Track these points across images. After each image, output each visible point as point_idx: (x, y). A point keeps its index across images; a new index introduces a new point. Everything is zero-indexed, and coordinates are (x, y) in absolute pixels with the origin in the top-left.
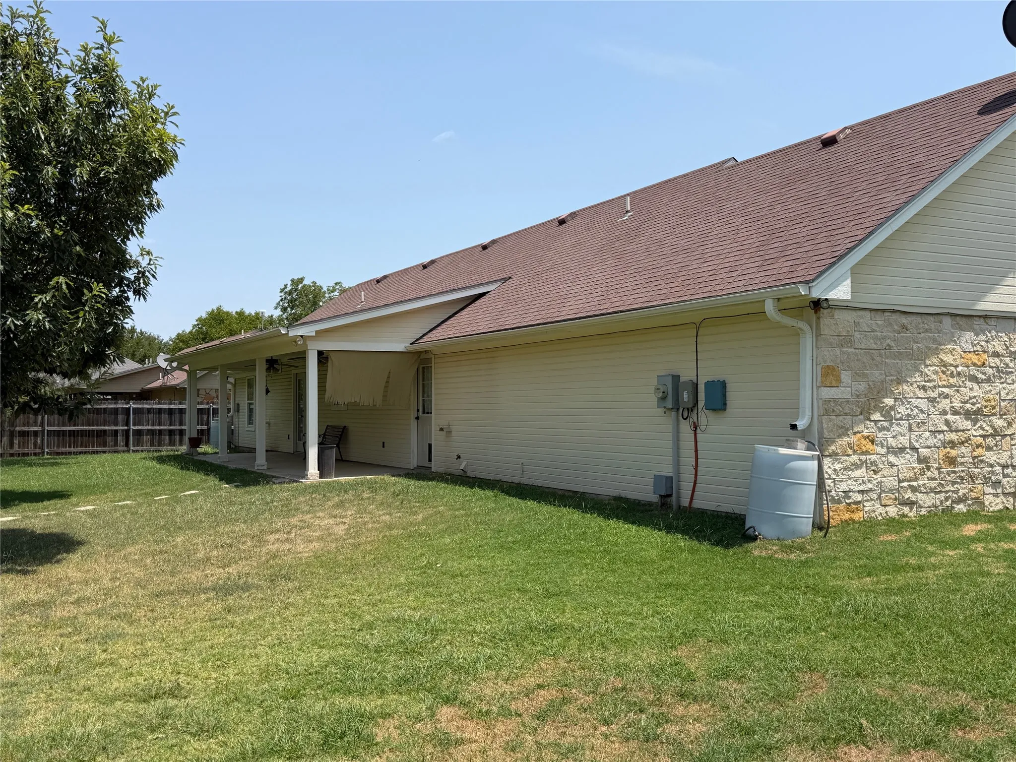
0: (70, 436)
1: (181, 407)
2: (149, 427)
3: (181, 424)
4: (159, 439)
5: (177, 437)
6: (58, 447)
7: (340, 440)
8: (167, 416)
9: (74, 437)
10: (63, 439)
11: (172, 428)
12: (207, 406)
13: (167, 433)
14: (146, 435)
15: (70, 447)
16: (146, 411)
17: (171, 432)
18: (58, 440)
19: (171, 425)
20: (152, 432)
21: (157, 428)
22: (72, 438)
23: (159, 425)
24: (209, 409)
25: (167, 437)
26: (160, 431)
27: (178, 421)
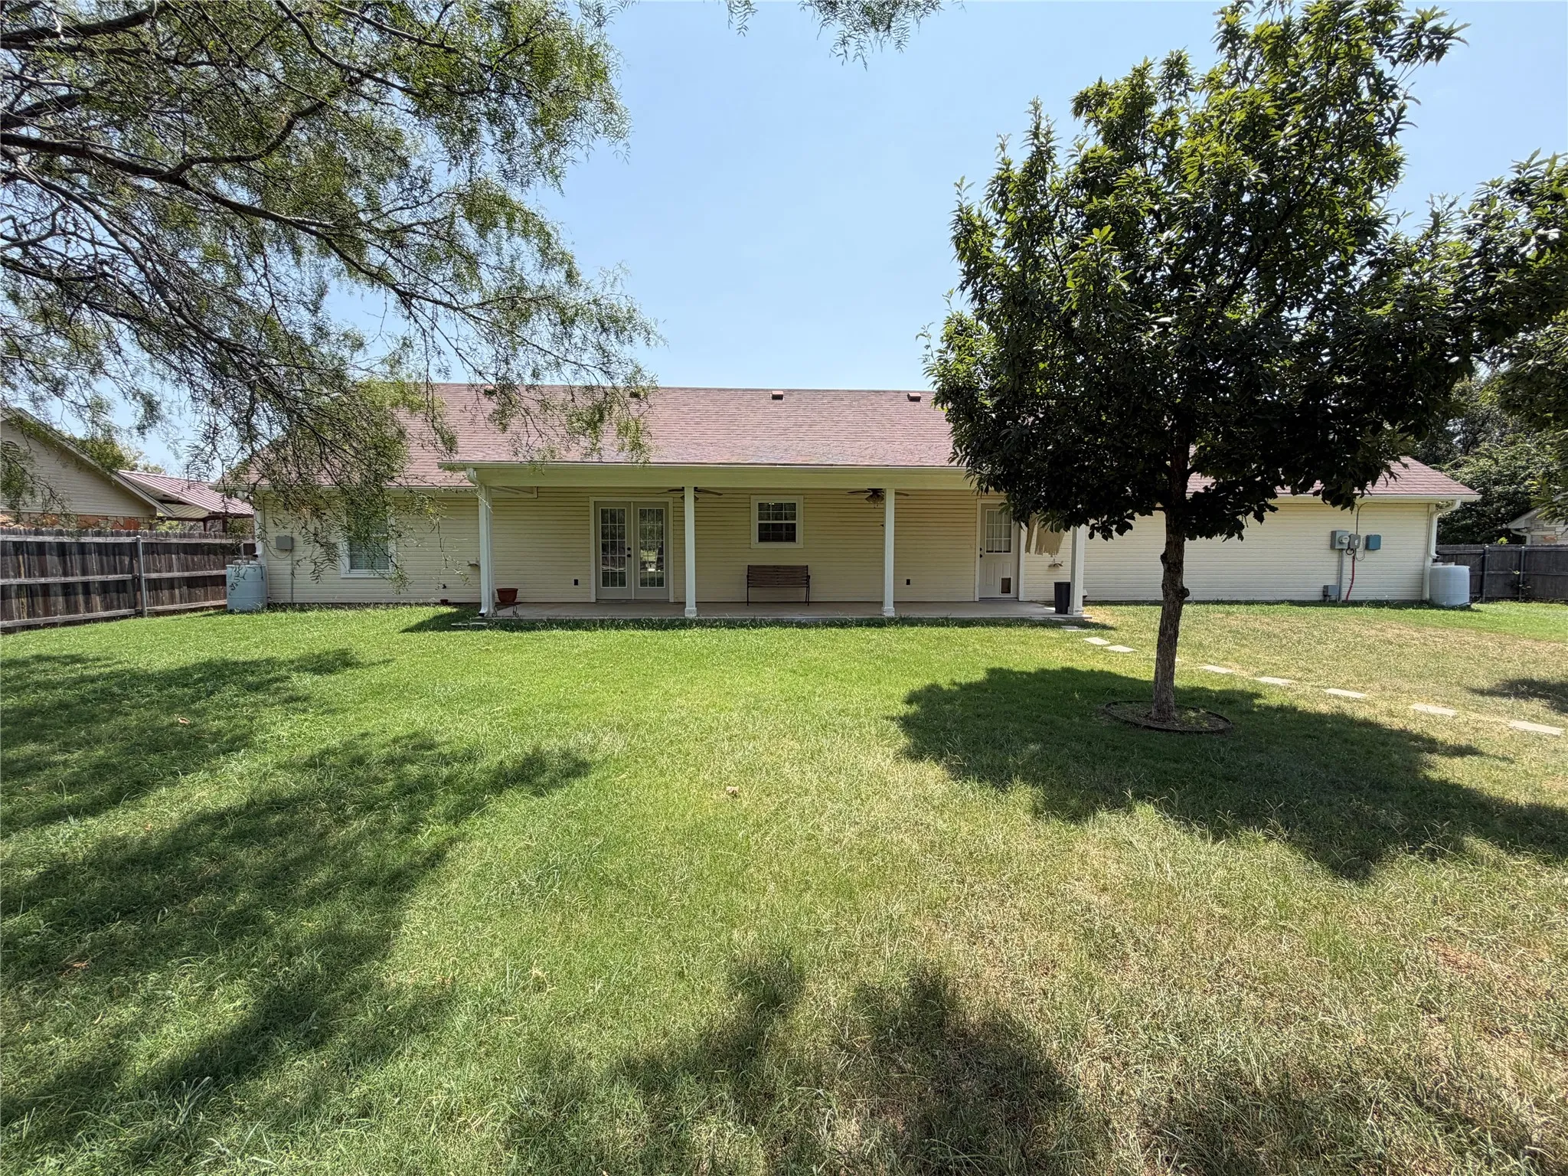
2: (23, 580)
3: (85, 572)
4: (46, 602)
5: (80, 596)
8: (56, 558)
11: (70, 579)
12: (129, 540)
13: (59, 590)
14: (18, 597)
16: (10, 547)
17: (68, 589)
19: (65, 574)
20: (30, 591)
21: (40, 581)
23: (43, 574)
24: (135, 545)
25: (61, 599)
26: (45, 586)
27: (79, 566)
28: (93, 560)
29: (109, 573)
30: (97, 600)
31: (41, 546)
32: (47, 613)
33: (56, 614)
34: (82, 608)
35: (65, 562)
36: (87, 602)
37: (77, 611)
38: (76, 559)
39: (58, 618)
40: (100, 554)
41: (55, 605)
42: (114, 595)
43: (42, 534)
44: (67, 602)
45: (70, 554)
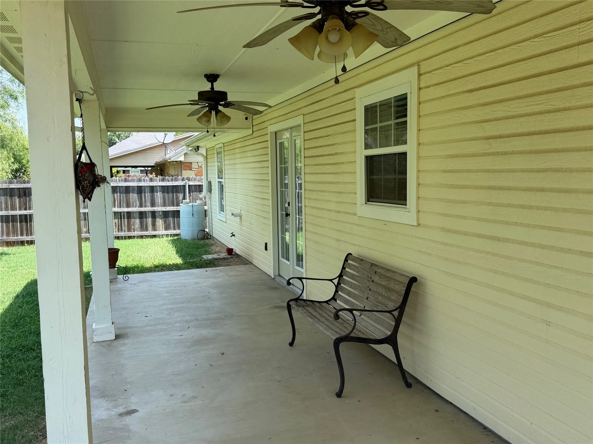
0: (21, 222)
1: (151, 184)
3: (153, 205)
4: (129, 223)
5: (150, 220)
6: (8, 234)
7: (398, 321)
8: (136, 195)
9: (26, 222)
10: (13, 226)
11: (143, 209)
13: (137, 215)
15: (22, 235)
17: (142, 215)
18: (8, 227)
19: (141, 206)
20: (120, 216)
21: (126, 210)
22: (24, 224)
23: (128, 206)
24: (184, 186)
25: (138, 221)
26: (129, 213)
27: (149, 201)
28: (159, 196)
29: (169, 206)
30: (160, 222)
31: (127, 188)
32: (129, 230)
33: (134, 231)
34: (150, 227)
35: (141, 198)
36: (154, 225)
37: (147, 230)
38: (148, 195)
39: (136, 233)
40: (163, 192)
41: (134, 225)
42: (171, 219)
43: (128, 181)
44: (141, 223)
45: (145, 192)
